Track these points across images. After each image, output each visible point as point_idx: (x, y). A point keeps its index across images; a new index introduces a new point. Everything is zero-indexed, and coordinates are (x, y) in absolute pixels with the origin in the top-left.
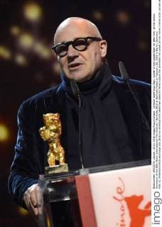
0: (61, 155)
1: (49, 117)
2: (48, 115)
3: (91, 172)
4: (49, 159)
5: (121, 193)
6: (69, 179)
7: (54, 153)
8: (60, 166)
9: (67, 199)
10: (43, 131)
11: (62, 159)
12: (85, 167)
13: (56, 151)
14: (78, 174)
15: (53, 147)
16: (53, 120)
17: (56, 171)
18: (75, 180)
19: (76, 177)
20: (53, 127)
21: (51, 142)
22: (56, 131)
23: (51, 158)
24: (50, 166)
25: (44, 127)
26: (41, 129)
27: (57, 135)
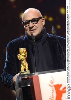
0: (27, 66)
1: (22, 50)
2: (21, 49)
3: (39, 74)
4: (21, 68)
5: (52, 83)
6: (30, 77)
7: (24, 66)
8: (26, 71)
9: (29, 85)
10: (19, 56)
11: (27, 68)
12: (37, 72)
13: (25, 65)
14: (34, 74)
15: (23, 63)
16: (23, 51)
17: (24, 73)
18: (32, 78)
19: (33, 76)
20: (23, 54)
21: (22, 61)
22: (25, 56)
23: (22, 68)
24: (22, 71)
25: (19, 54)
26: (18, 55)
27: (25, 57)
